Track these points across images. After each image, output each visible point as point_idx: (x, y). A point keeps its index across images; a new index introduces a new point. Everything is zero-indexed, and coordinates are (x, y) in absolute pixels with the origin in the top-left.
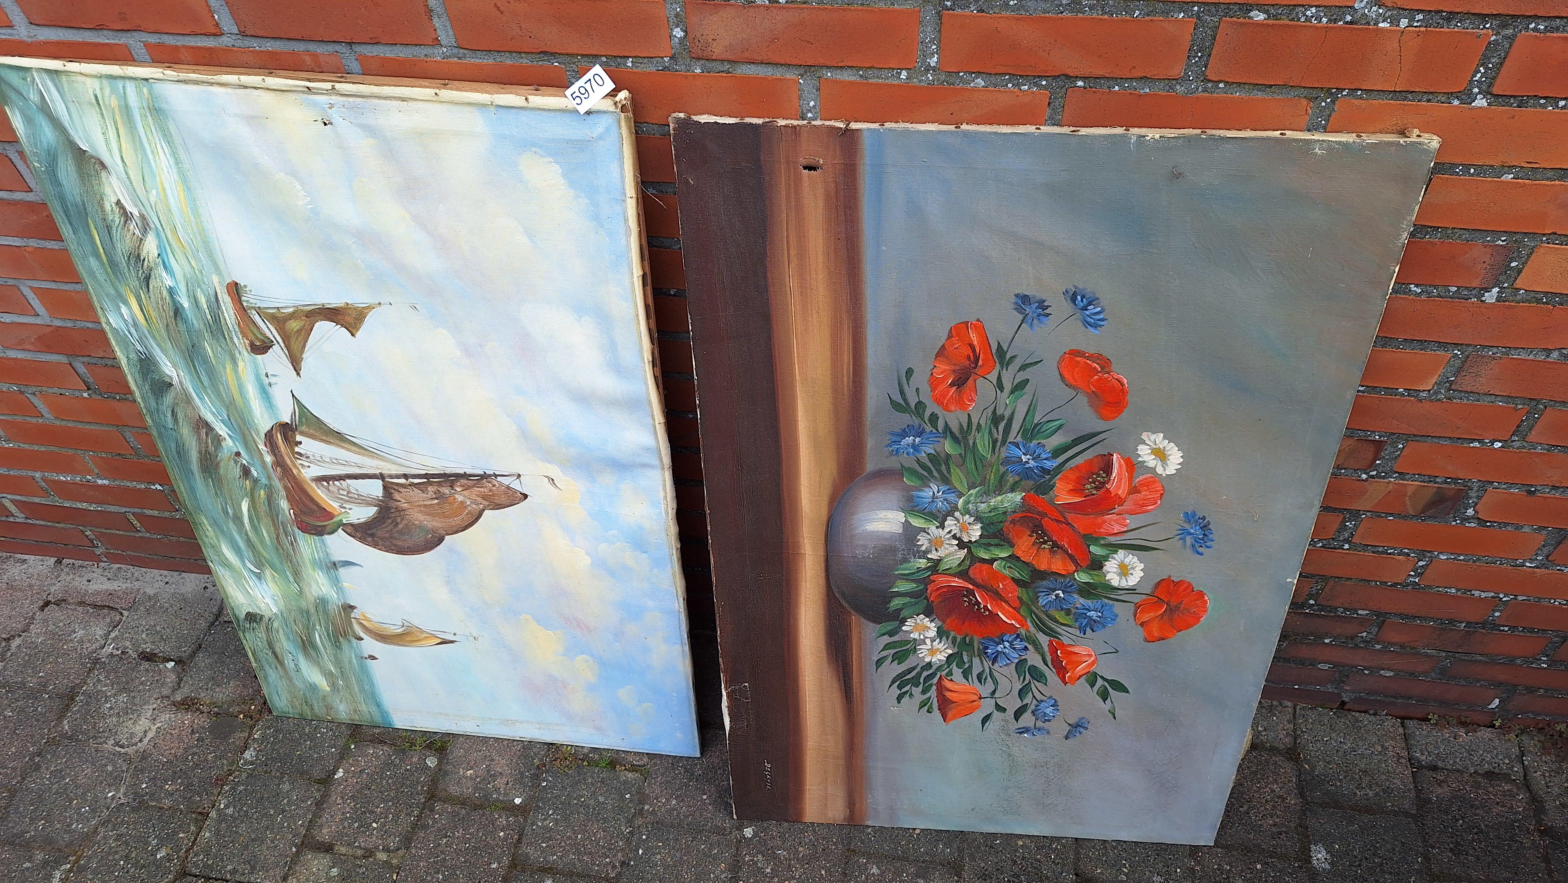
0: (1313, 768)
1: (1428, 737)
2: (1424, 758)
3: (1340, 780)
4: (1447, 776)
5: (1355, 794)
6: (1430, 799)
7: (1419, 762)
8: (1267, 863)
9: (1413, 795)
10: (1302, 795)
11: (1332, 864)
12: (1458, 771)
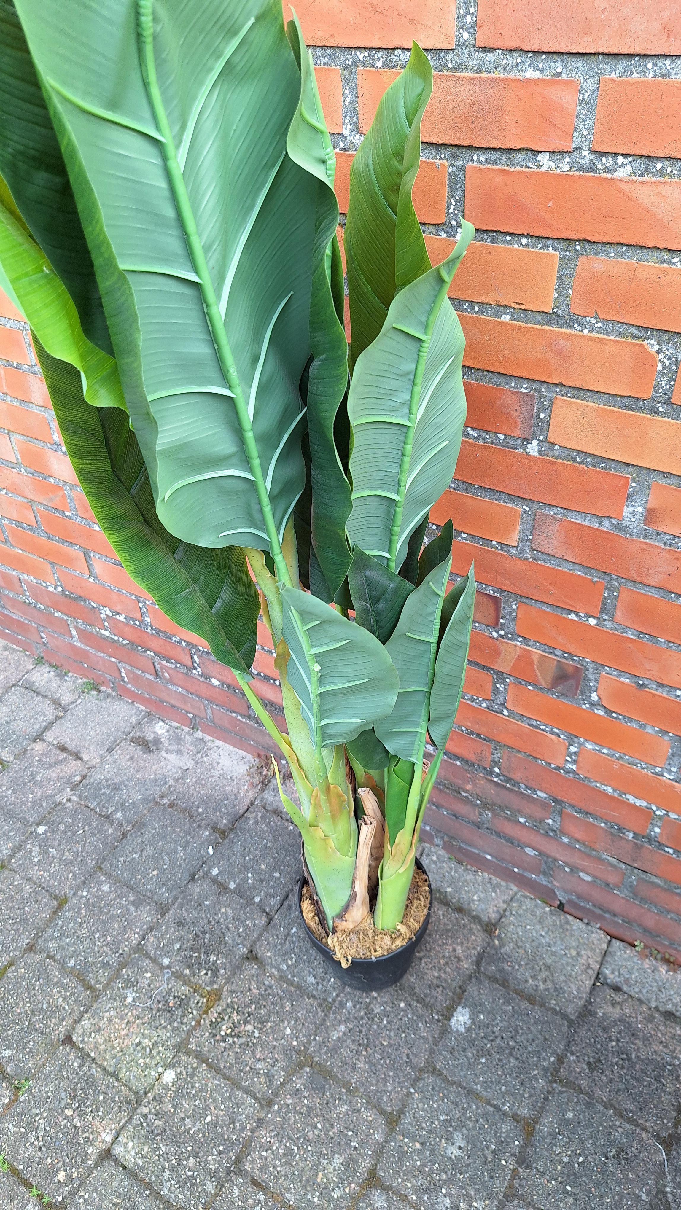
0: (502, 945)
1: (626, 960)
2: (612, 976)
3: (520, 965)
4: (626, 1001)
5: (527, 981)
6: (596, 1013)
7: (605, 978)
8: (410, 1005)
9: (581, 1003)
10: (478, 963)
11: (468, 1030)
12: (639, 1000)
